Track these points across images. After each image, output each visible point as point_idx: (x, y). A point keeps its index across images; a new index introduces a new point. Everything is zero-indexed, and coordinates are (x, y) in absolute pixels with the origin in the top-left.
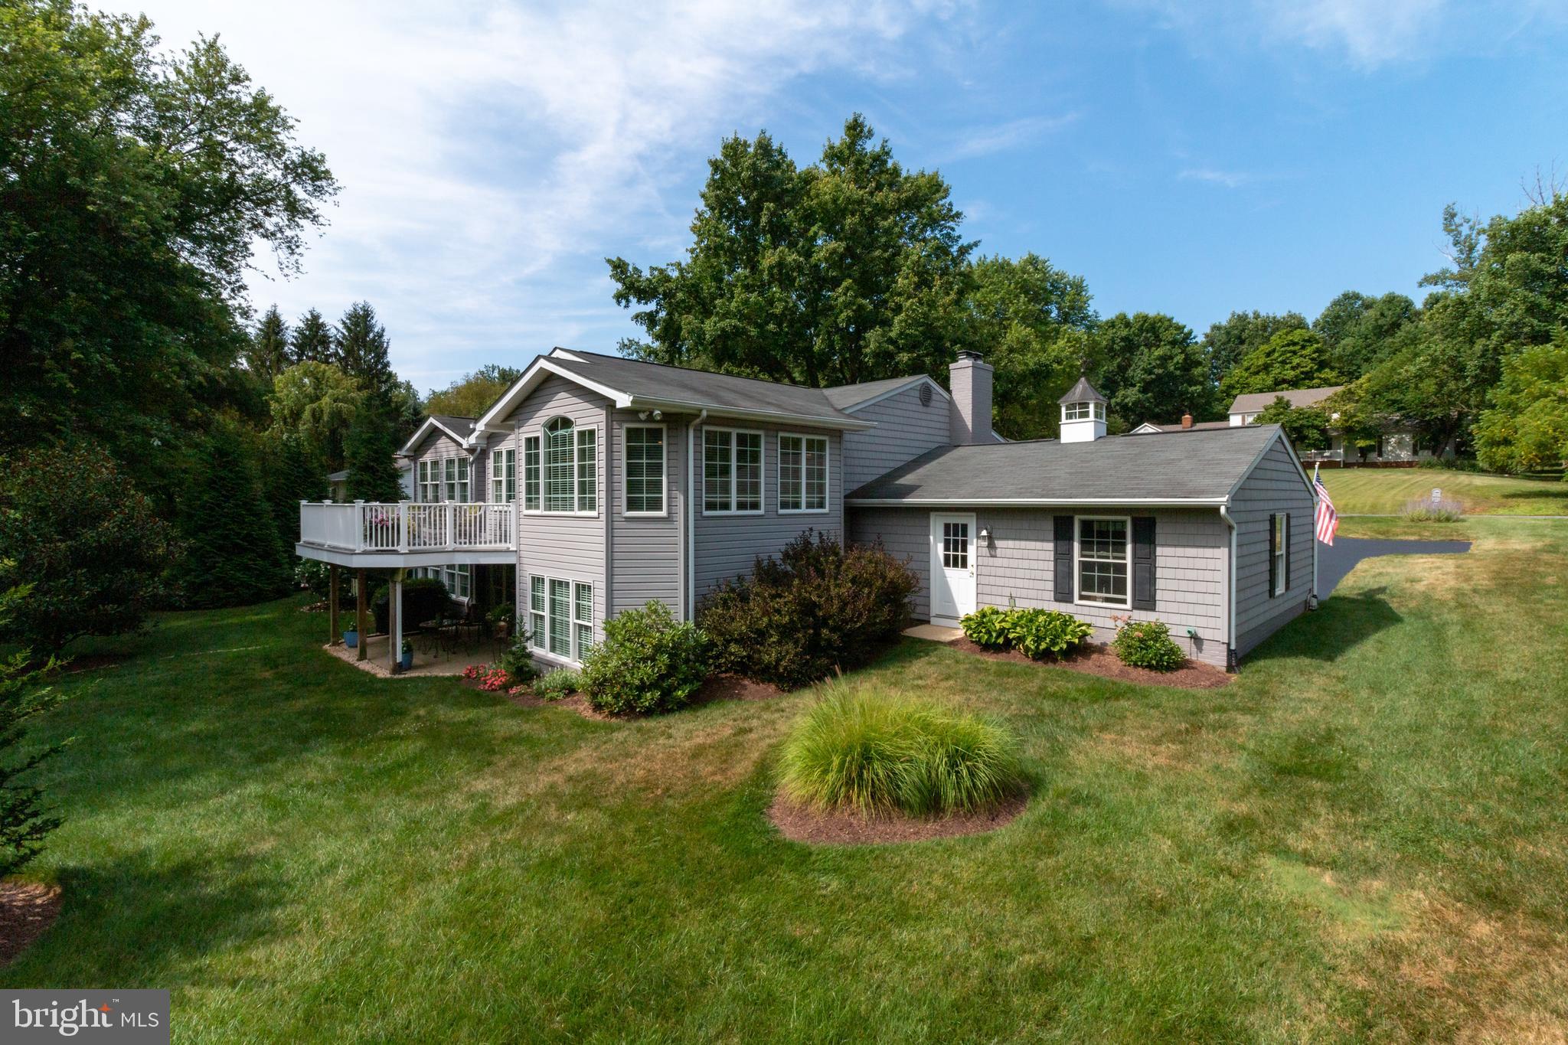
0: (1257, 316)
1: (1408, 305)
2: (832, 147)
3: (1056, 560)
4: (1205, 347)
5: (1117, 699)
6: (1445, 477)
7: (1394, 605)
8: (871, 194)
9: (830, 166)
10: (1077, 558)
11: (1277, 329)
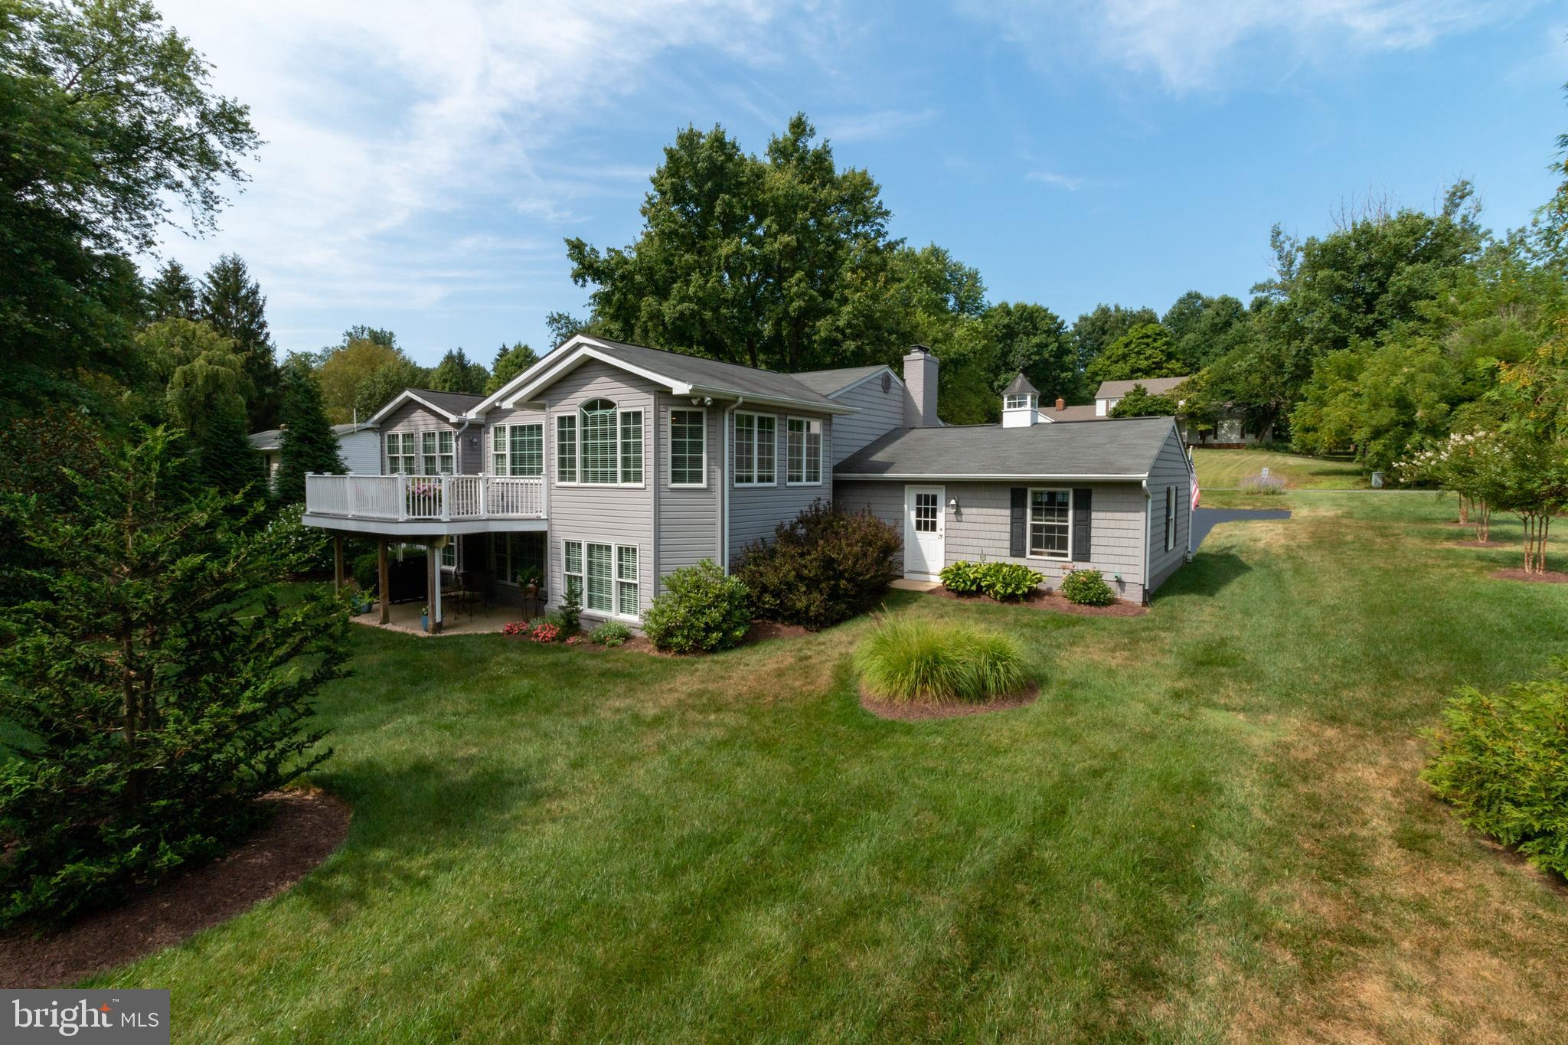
0: (1117, 309)
1: (1238, 305)
2: (776, 142)
3: (1012, 524)
4: (1073, 336)
5: (1074, 626)
6: (1264, 457)
7: (1244, 559)
8: (815, 190)
9: (774, 160)
10: (1029, 522)
11: (1133, 323)
